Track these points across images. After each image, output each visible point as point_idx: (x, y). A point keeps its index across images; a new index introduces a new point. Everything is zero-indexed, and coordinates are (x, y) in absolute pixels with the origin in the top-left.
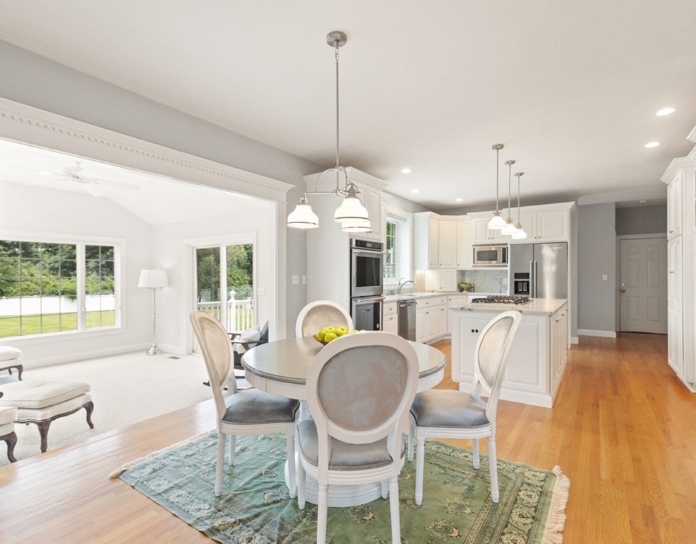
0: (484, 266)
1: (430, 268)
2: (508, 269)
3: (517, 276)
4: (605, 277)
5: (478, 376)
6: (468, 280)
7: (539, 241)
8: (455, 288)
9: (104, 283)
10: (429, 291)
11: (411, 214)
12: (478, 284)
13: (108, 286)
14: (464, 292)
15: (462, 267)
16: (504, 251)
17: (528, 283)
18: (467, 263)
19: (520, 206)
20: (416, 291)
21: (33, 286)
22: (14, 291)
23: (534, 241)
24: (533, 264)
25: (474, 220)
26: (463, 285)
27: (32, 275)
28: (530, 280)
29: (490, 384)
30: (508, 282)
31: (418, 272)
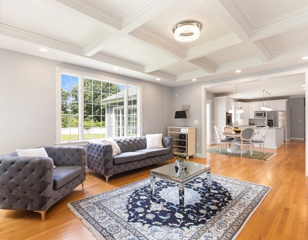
0: (258, 118)
1: (240, 118)
2: (266, 118)
3: (269, 120)
4: (300, 121)
5: (261, 137)
6: (252, 122)
7: (276, 110)
8: (248, 124)
9: (96, 123)
10: (239, 125)
11: (234, 103)
12: (256, 123)
13: (98, 125)
14: (251, 125)
15: (251, 118)
16: (265, 113)
17: (273, 123)
18: (252, 116)
19: (270, 100)
20: (236, 125)
21: (74, 124)
22: (69, 126)
23: (275, 110)
24: (274, 117)
25: (255, 104)
26: (251, 124)
27: (73, 120)
28: (273, 122)
29: (263, 137)
30: (266, 122)
31: (236, 119)
